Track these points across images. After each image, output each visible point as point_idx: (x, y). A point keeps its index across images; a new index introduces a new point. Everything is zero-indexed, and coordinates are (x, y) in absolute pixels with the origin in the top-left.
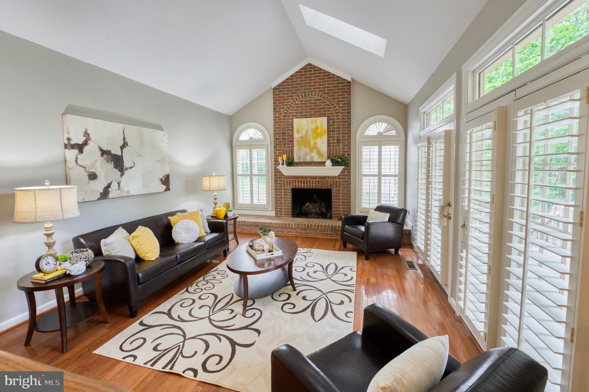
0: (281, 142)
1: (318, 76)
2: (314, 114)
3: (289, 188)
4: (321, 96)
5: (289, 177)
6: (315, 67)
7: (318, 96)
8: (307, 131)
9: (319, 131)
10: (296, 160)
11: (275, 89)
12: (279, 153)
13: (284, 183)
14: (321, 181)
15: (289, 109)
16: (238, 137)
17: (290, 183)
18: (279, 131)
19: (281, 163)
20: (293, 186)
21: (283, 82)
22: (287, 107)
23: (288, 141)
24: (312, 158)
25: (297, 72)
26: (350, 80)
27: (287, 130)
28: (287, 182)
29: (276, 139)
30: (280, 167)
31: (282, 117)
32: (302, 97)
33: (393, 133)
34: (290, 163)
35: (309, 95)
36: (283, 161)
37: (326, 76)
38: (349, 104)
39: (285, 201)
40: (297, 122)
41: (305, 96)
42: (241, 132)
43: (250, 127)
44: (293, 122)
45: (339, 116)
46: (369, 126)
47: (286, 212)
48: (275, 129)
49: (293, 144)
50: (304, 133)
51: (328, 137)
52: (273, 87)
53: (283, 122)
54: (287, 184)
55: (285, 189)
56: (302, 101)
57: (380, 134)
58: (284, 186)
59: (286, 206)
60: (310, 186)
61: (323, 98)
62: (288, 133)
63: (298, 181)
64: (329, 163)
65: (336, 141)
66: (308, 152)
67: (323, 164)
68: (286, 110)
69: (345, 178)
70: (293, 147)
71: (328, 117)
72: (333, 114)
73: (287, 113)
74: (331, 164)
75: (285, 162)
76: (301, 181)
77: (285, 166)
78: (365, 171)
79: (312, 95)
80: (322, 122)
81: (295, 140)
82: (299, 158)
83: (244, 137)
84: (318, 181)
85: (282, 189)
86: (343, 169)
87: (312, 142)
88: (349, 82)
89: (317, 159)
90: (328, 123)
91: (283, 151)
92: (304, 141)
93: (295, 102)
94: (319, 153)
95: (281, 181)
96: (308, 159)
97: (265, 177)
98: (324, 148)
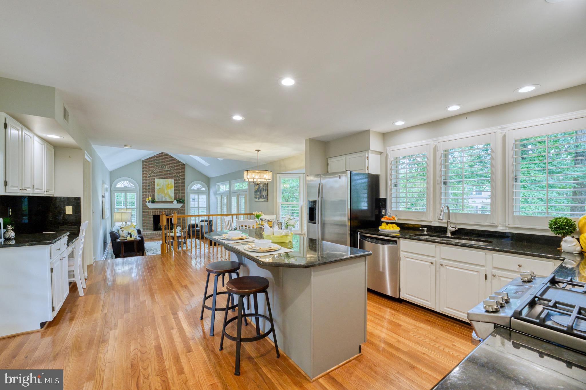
0: (147, 190)
1: (169, 159)
2: (166, 177)
3: (152, 215)
4: (170, 169)
5: (152, 209)
6: (168, 154)
7: (169, 168)
8: (163, 185)
9: (169, 186)
10: (156, 200)
11: (143, 161)
12: (146, 196)
13: (149, 212)
14: (171, 211)
15: (152, 173)
16: (115, 185)
17: (152, 212)
18: (146, 184)
19: (148, 202)
20: (154, 214)
21: (148, 158)
22: (151, 172)
23: (151, 190)
24: (166, 199)
25: (157, 155)
26: (185, 164)
27: (151, 184)
28: (151, 212)
29: (143, 188)
30: (147, 204)
31: (148, 177)
32: (160, 168)
33: (204, 189)
34: (153, 202)
35: (164, 167)
36: (149, 200)
37: (173, 159)
38: (184, 174)
39: (149, 222)
40: (157, 181)
41: (162, 167)
42: (118, 182)
43: (125, 180)
44: (155, 180)
45: (180, 179)
46: (193, 185)
47: (150, 228)
48: (143, 183)
49: (155, 192)
50: (161, 187)
51: (174, 189)
52: (142, 159)
53: (148, 179)
54: (151, 213)
55: (149, 216)
56: (160, 170)
57: (198, 189)
58: (149, 214)
59: (150, 225)
61: (172, 170)
62: (151, 186)
63: (158, 211)
64: (175, 202)
65: (178, 191)
66: (164, 196)
67: (172, 202)
68: (150, 173)
69: (183, 209)
70: (155, 193)
71: (174, 179)
72: (177, 178)
73: (151, 175)
74: (176, 202)
75: (150, 201)
76: (159, 211)
77: (150, 203)
78: (192, 206)
79: (166, 168)
80: (171, 182)
81: (156, 190)
82: (158, 199)
83: (120, 185)
84: (169, 211)
85: (147, 216)
86: (183, 205)
87: (166, 191)
88: (184, 164)
89: (168, 200)
90: (174, 182)
91: (149, 196)
92: (161, 190)
93: (156, 170)
94: (170, 197)
95: (147, 211)
96: (164, 200)
97: (136, 209)
98: (172, 195)
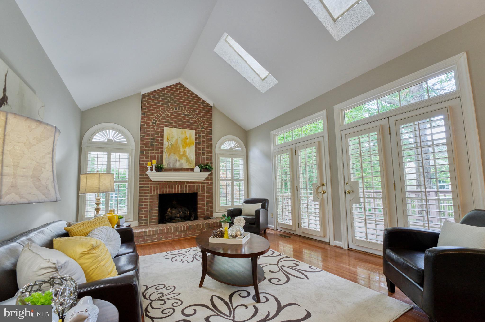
0: (149, 147)
1: (187, 96)
2: (182, 126)
3: (156, 194)
4: (189, 112)
5: (157, 183)
6: (185, 87)
7: (187, 111)
8: (177, 140)
9: (187, 141)
10: (165, 166)
11: (144, 96)
12: (146, 158)
13: (151, 189)
14: (189, 186)
15: (159, 117)
16: (91, 137)
17: (157, 189)
18: (147, 136)
19: (149, 169)
20: (160, 191)
21: (153, 92)
22: (157, 115)
23: (157, 148)
24: (181, 164)
25: (168, 87)
26: (212, 105)
27: (156, 137)
28: (154, 187)
29: (142, 144)
30: (149, 172)
31: (151, 124)
32: (173, 109)
33: (239, 149)
34: (159, 168)
35: (179, 109)
36: (152, 166)
37: (194, 97)
38: (211, 123)
39: (151, 207)
40: (166, 130)
41: (176, 109)
42: (97, 131)
43: (110, 128)
44: (163, 130)
45: (204, 131)
46: (224, 142)
47: (152, 219)
48: (142, 134)
49: (163, 151)
50: (174, 141)
51: (196, 147)
52: (143, 93)
53: (152, 128)
54: (154, 191)
55: (151, 196)
56: (172, 113)
57: (231, 149)
58: (151, 193)
59: (153, 213)
60: (178, 191)
61: (191, 114)
62: (156, 140)
63: (166, 187)
64: (197, 169)
65: (201, 151)
66: (178, 159)
67: (192, 170)
68: (156, 118)
69: (208, 183)
70: (162, 153)
71: (196, 130)
72: (199, 128)
73: (156, 121)
74: (199, 170)
75: (154, 167)
76: (169, 187)
77: (154, 171)
78: (222, 176)
79: (182, 110)
80: (191, 134)
81: (165, 147)
82: (169, 164)
83: (98, 138)
84: (186, 186)
85: (148, 196)
86: (209, 175)
87: (182, 150)
88: (211, 107)
89: (185, 166)
90: (196, 135)
91: (151, 157)
92: (174, 148)
93: (166, 112)
94: (188, 160)
95: (148, 187)
96: (178, 165)
97: (127, 184)
98: (192, 157)
